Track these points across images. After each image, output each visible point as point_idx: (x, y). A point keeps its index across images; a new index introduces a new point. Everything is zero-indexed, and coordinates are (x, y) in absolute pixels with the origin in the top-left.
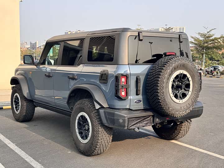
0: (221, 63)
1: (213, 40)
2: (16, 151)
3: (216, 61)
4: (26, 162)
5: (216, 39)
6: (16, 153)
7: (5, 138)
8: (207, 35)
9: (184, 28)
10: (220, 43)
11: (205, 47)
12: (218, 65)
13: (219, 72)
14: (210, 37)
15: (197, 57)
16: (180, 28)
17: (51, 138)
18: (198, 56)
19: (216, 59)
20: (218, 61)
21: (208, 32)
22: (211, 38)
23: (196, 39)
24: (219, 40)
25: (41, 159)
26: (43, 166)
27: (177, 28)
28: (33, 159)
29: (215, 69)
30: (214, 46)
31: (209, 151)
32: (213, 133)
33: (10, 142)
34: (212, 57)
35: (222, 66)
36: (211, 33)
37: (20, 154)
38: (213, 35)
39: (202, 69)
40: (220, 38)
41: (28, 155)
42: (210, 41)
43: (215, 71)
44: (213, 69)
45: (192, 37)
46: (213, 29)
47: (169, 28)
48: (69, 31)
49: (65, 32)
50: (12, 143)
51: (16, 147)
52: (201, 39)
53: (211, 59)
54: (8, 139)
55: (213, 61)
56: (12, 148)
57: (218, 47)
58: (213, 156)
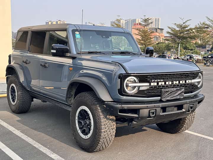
0: (194, 52)
1: (188, 30)
2: (23, 138)
3: (190, 50)
4: (35, 148)
5: (191, 29)
6: (23, 140)
7: (8, 125)
8: (183, 26)
9: (159, 19)
10: (194, 33)
11: (181, 37)
12: (192, 54)
13: (194, 61)
14: (185, 28)
15: (172, 47)
16: (155, 19)
17: (53, 125)
18: (174, 45)
19: (190, 48)
20: (192, 50)
21: (184, 23)
22: (187, 29)
23: (173, 29)
24: (194, 30)
25: (49, 145)
26: (52, 151)
27: (153, 19)
28: (41, 145)
29: (191, 57)
30: (189, 36)
31: (204, 135)
32: (203, 118)
33: (15, 129)
34: (186, 46)
35: (195, 55)
36: (187, 24)
37: (27, 141)
38: (188, 26)
39: (179, 58)
40: (194, 29)
41: (35, 141)
42: (186, 32)
43: (191, 59)
44: (189, 58)
45: (169, 28)
46: (189, 20)
47: (147, 19)
48: (50, 21)
49: (46, 22)
50: (17, 130)
51: (22, 134)
52: (178, 29)
53: (186, 48)
54: (12, 126)
55: (187, 50)
56: (18, 135)
57: (193, 37)
58: (209, 139)
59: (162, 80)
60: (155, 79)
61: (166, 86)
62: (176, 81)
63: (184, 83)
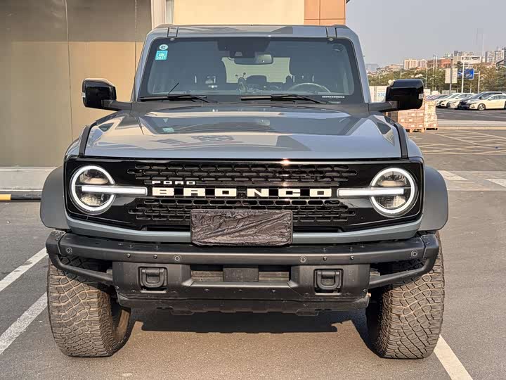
59: (194, 183)
60: (166, 176)
61: (212, 202)
62: (259, 188)
63: (299, 195)
